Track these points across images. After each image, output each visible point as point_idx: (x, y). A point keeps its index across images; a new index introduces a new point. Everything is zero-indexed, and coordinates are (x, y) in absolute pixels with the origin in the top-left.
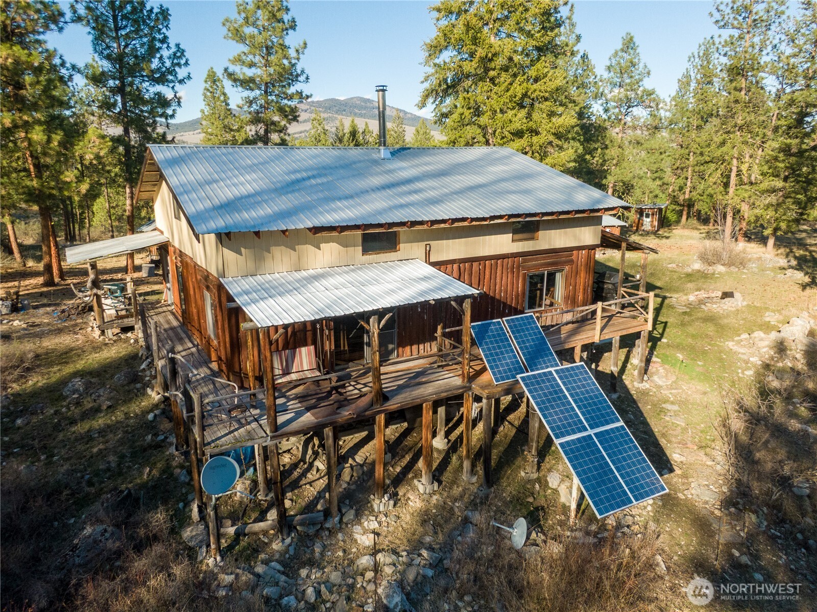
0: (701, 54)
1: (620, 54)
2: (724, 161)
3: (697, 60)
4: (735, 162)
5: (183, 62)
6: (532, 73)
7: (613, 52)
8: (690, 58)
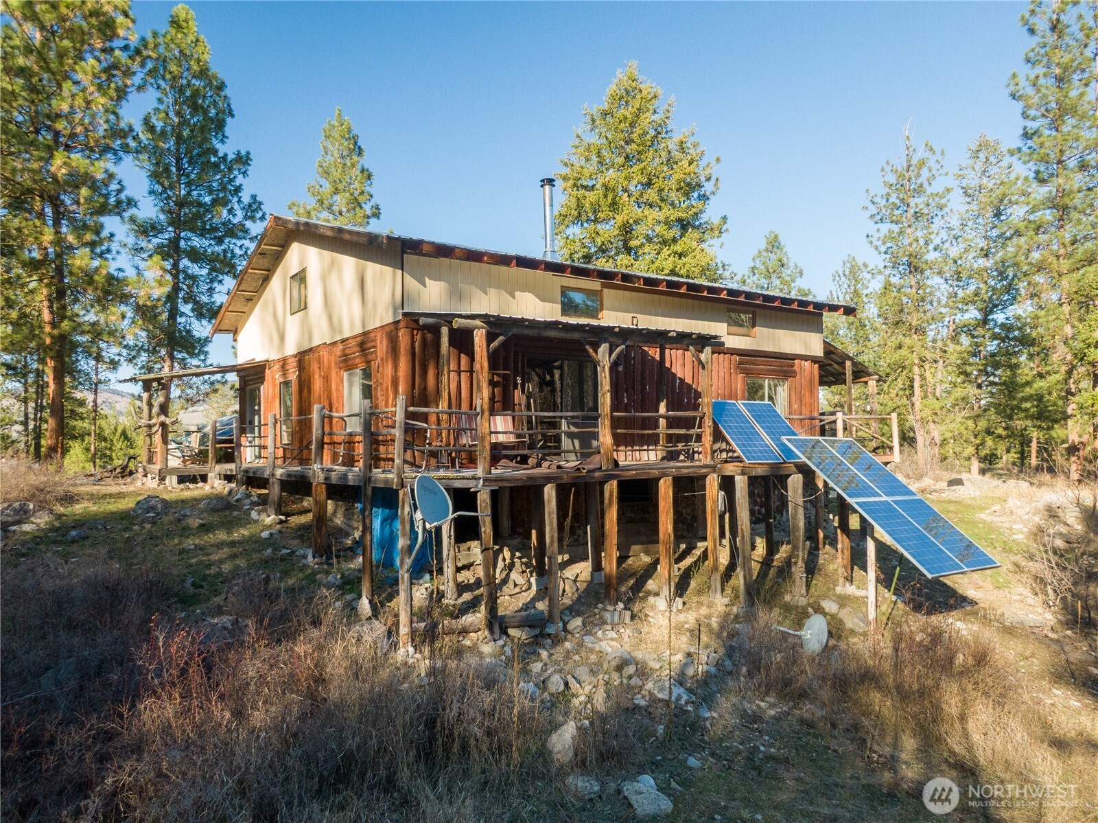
0: (847, 273)
1: (765, 254)
2: (904, 368)
3: (843, 279)
4: (916, 370)
5: (260, 214)
6: (678, 248)
7: (757, 252)
8: (834, 276)
